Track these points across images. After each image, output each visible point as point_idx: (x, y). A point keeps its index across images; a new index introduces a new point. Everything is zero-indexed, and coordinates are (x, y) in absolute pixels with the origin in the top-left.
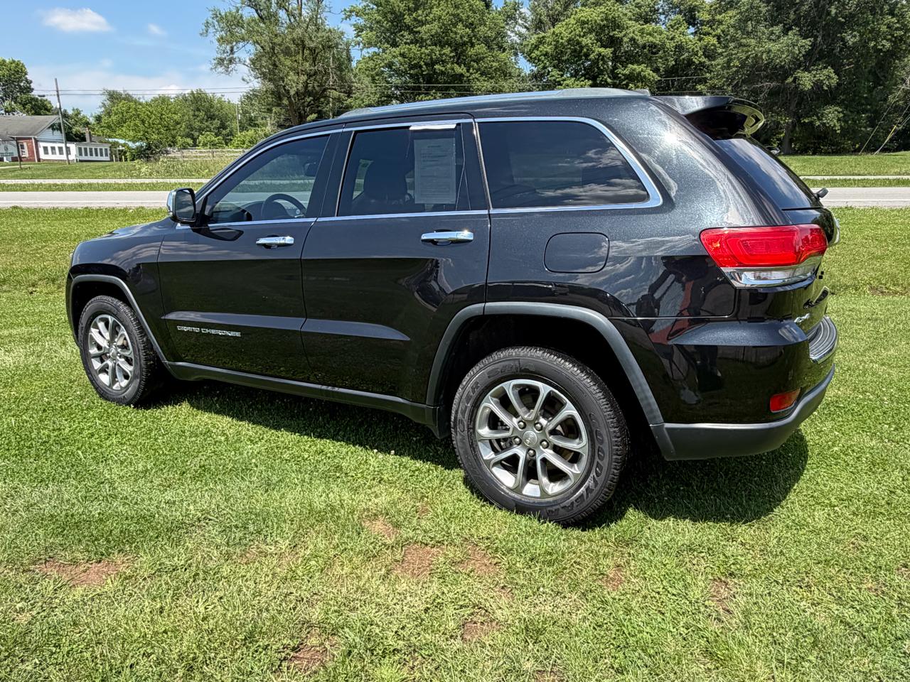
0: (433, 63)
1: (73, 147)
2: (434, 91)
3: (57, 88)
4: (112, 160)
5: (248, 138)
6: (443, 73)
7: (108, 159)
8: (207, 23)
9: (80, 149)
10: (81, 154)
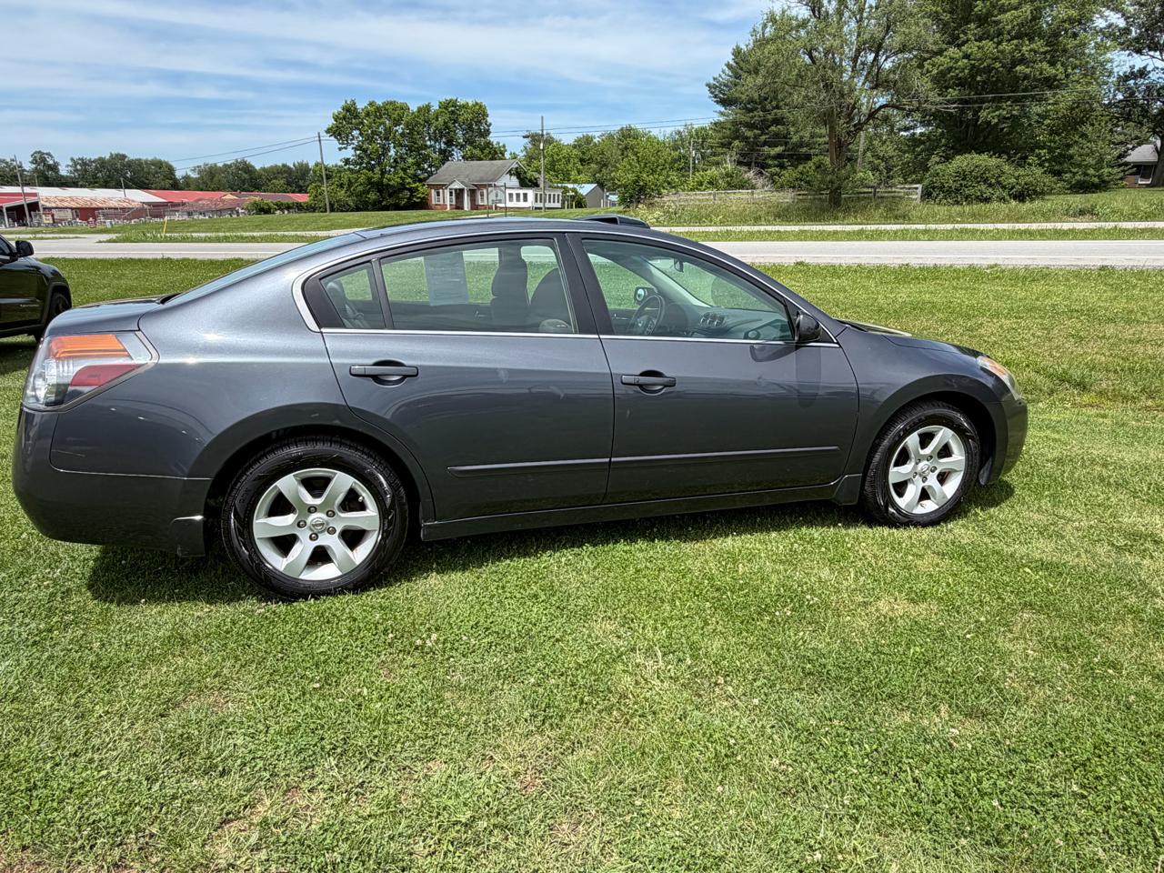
0: (1015, 63)
1: (531, 193)
2: (1009, 103)
3: (542, 126)
4: (563, 207)
5: (707, 179)
6: (1026, 77)
7: (559, 205)
8: (754, 31)
9: (536, 195)
10: (536, 201)
